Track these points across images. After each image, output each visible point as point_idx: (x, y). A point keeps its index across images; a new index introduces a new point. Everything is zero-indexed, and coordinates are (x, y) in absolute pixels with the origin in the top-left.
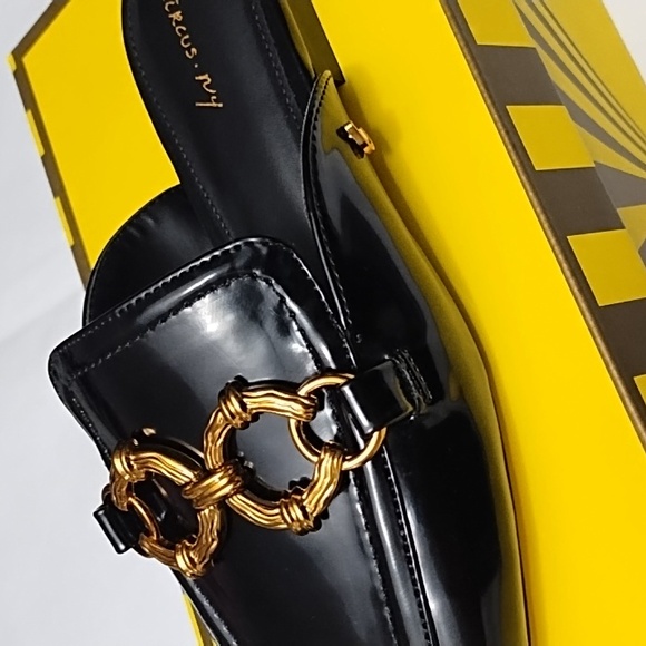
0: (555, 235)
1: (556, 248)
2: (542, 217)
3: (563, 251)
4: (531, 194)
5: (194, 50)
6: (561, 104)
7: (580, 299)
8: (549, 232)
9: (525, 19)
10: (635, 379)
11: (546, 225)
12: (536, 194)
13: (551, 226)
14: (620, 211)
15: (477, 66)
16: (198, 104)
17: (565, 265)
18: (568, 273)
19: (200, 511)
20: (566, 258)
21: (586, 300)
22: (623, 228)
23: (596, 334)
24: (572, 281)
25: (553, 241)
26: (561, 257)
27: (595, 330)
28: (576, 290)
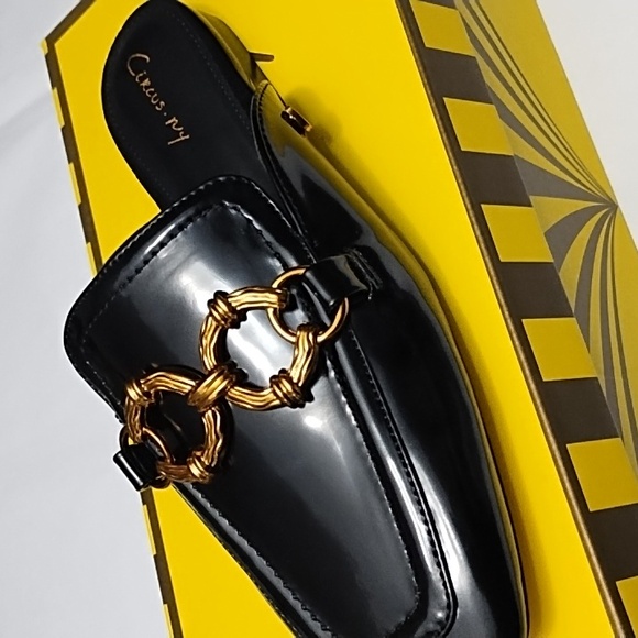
0: (471, 202)
1: (471, 212)
2: (462, 187)
3: (476, 216)
4: (455, 168)
5: (162, 103)
6: (491, 103)
7: (485, 253)
8: (466, 199)
9: (467, 26)
10: (524, 321)
11: (464, 194)
12: (459, 169)
13: (468, 194)
14: (532, 198)
15: (423, 63)
16: (170, 143)
17: (476, 227)
18: (478, 233)
19: (203, 414)
20: (477, 220)
21: (490, 254)
22: (530, 205)
23: (495, 282)
24: (480, 239)
25: (469, 206)
26: (473, 219)
27: (495, 279)
28: (483, 246)
